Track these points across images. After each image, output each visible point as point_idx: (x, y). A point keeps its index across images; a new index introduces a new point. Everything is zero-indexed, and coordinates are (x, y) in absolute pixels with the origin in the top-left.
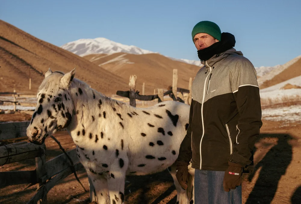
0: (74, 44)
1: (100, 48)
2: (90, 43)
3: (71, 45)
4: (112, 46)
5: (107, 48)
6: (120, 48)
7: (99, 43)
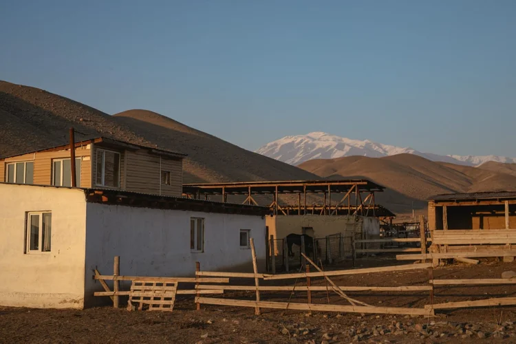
0: (276, 145)
1: (317, 147)
2: (301, 141)
3: (272, 146)
4: (335, 144)
5: (328, 147)
6: (348, 145)
7: (314, 140)
